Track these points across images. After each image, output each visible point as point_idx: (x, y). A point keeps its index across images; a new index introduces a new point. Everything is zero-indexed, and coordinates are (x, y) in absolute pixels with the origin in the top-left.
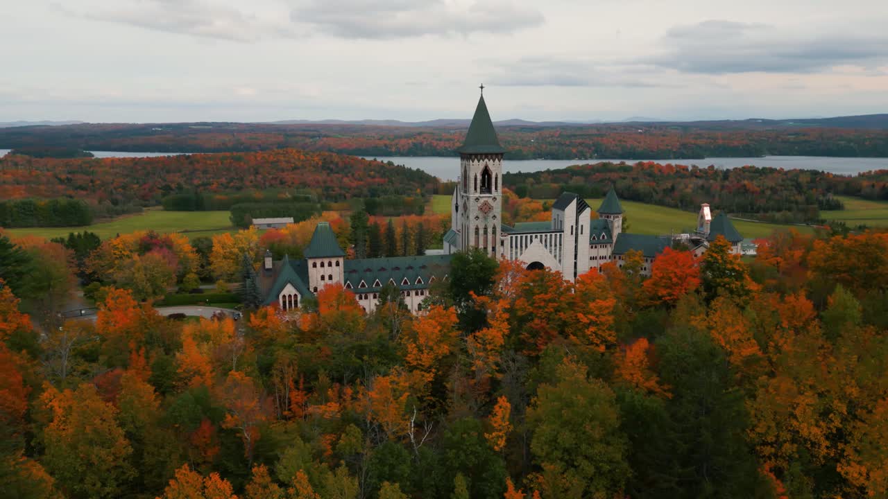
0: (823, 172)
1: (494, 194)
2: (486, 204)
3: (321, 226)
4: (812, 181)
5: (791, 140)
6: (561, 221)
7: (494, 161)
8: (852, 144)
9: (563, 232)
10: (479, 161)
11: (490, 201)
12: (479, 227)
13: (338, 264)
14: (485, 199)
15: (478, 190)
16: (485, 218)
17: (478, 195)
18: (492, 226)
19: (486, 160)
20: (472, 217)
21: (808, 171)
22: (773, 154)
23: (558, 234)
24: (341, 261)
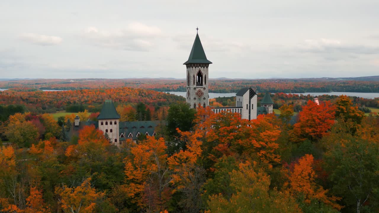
0: (359, 97)
1: (204, 86)
2: (199, 91)
3: (107, 102)
4: (355, 101)
6: (241, 102)
7: (204, 68)
8: (369, 87)
9: (242, 107)
10: (196, 68)
11: (202, 89)
12: (196, 104)
13: (115, 123)
14: (200, 89)
15: (196, 83)
16: (200, 99)
17: (195, 86)
18: (203, 103)
19: (200, 67)
20: (192, 98)
22: (335, 91)
23: (240, 109)
24: (118, 121)
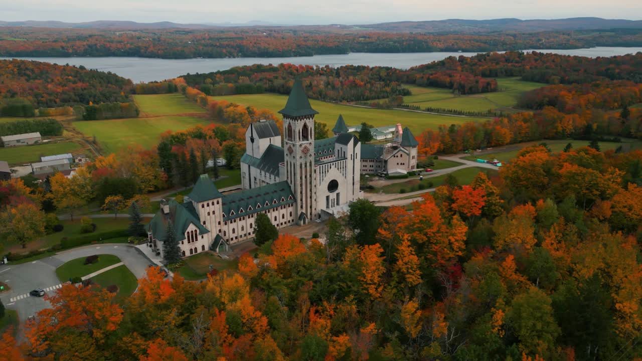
0: (391, 68)
1: (310, 141)
2: (305, 148)
3: (203, 178)
4: (388, 74)
5: (362, 41)
6: (344, 152)
7: (309, 119)
8: (397, 44)
9: (347, 159)
10: (301, 120)
11: (308, 145)
12: (302, 163)
13: (218, 203)
14: (306, 145)
15: (301, 139)
16: (306, 157)
17: (301, 143)
18: (309, 161)
19: (305, 119)
20: (298, 157)
21: (383, 68)
22: (353, 52)
23: (344, 160)
24: (220, 200)
